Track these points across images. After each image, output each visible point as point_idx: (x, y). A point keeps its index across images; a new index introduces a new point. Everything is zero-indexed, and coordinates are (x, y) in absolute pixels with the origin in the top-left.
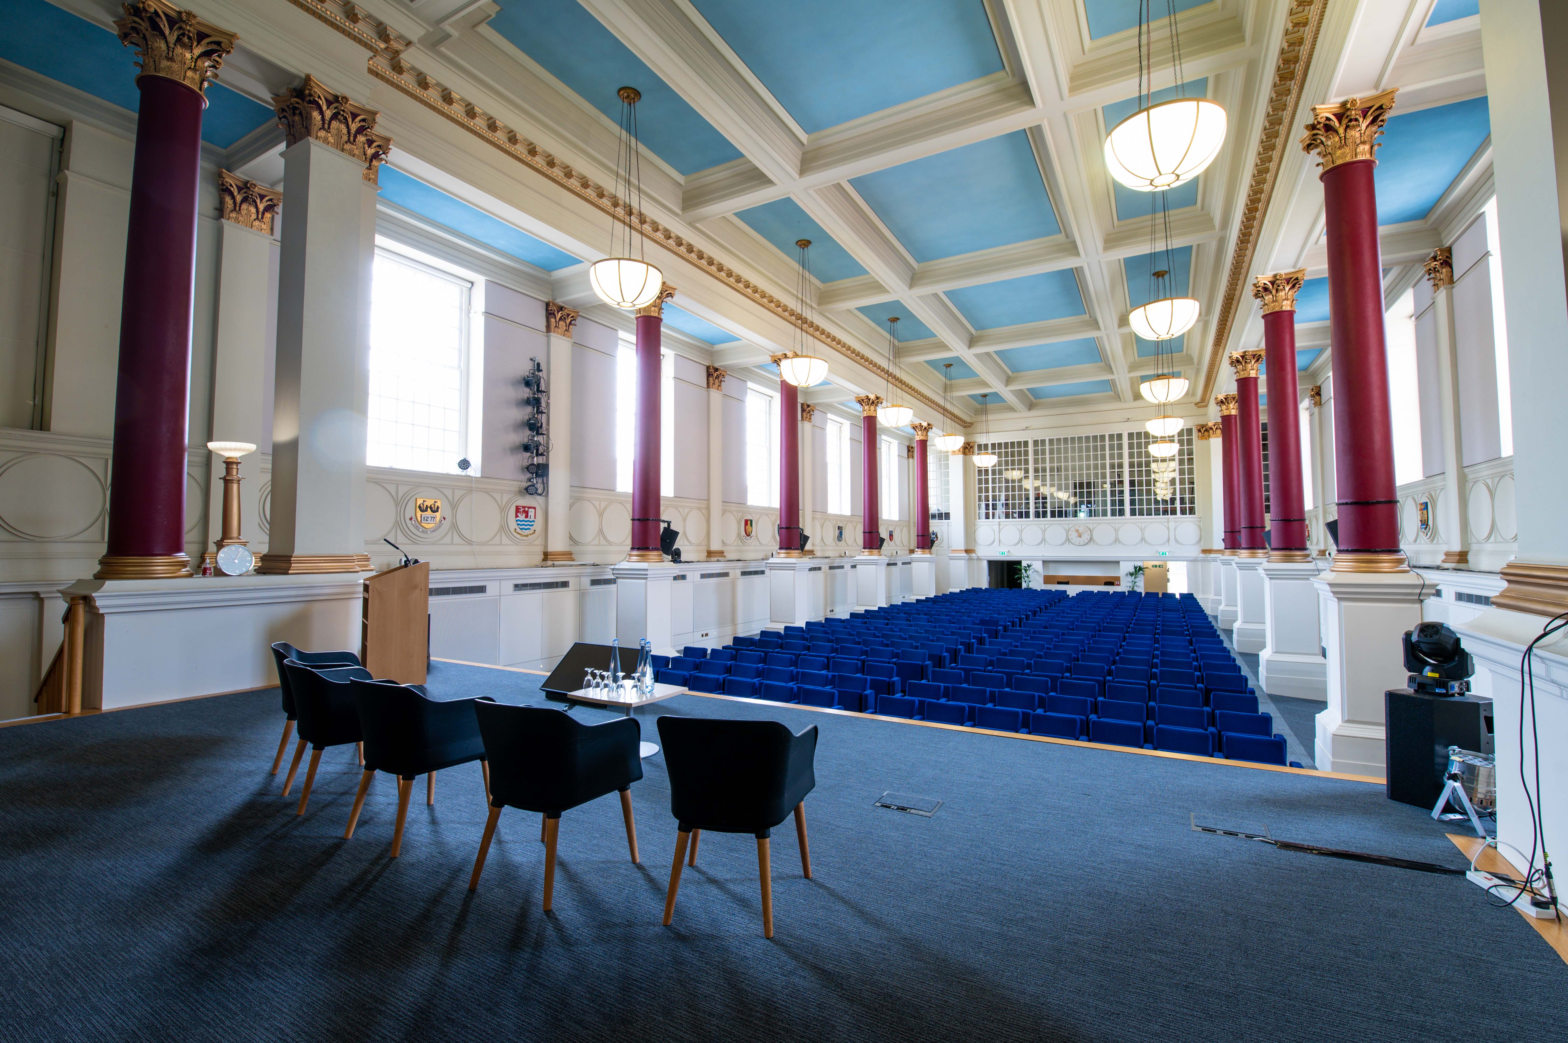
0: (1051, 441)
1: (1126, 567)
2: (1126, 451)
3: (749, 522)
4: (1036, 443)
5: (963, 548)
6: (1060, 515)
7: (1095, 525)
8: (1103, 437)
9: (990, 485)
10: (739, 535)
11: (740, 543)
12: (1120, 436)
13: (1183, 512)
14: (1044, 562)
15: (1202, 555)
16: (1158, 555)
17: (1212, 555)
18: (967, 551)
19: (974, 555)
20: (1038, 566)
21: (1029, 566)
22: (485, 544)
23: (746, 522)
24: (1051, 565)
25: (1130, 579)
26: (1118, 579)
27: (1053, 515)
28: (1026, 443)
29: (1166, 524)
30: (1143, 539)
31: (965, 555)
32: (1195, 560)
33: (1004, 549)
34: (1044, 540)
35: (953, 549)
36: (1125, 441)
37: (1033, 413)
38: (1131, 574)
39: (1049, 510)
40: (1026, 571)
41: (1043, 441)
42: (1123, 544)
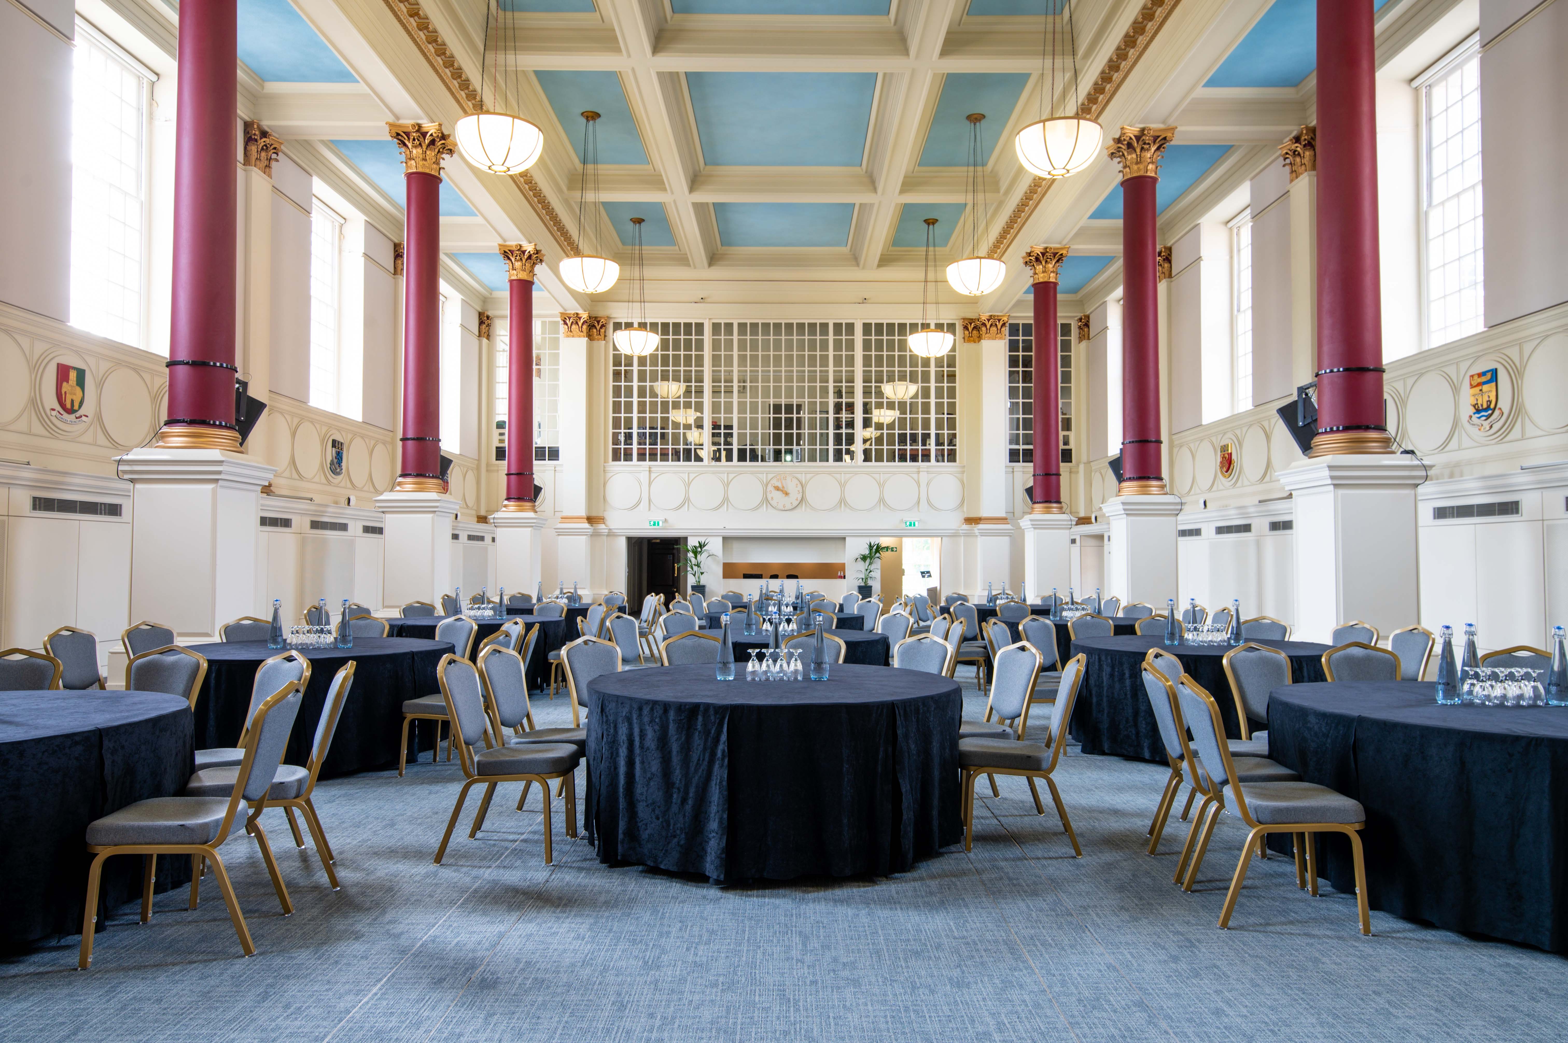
0: (742, 326)
1: (857, 547)
2: (859, 353)
4: (716, 327)
5: (582, 512)
6: (754, 457)
7: (809, 476)
8: (824, 326)
9: (635, 400)
12: (850, 327)
13: (940, 457)
14: (726, 539)
15: (965, 527)
16: (904, 526)
17: (981, 526)
18: (590, 520)
19: (602, 526)
20: (715, 546)
21: (701, 546)
24: (736, 545)
25: (862, 566)
26: (842, 567)
27: (742, 457)
28: (700, 327)
29: (915, 476)
30: (882, 500)
31: (587, 525)
32: (955, 535)
33: (659, 517)
34: (726, 500)
35: (565, 514)
36: (859, 337)
37: (716, 272)
38: (864, 558)
39: (735, 448)
40: (695, 553)
41: (729, 326)
42: (852, 509)
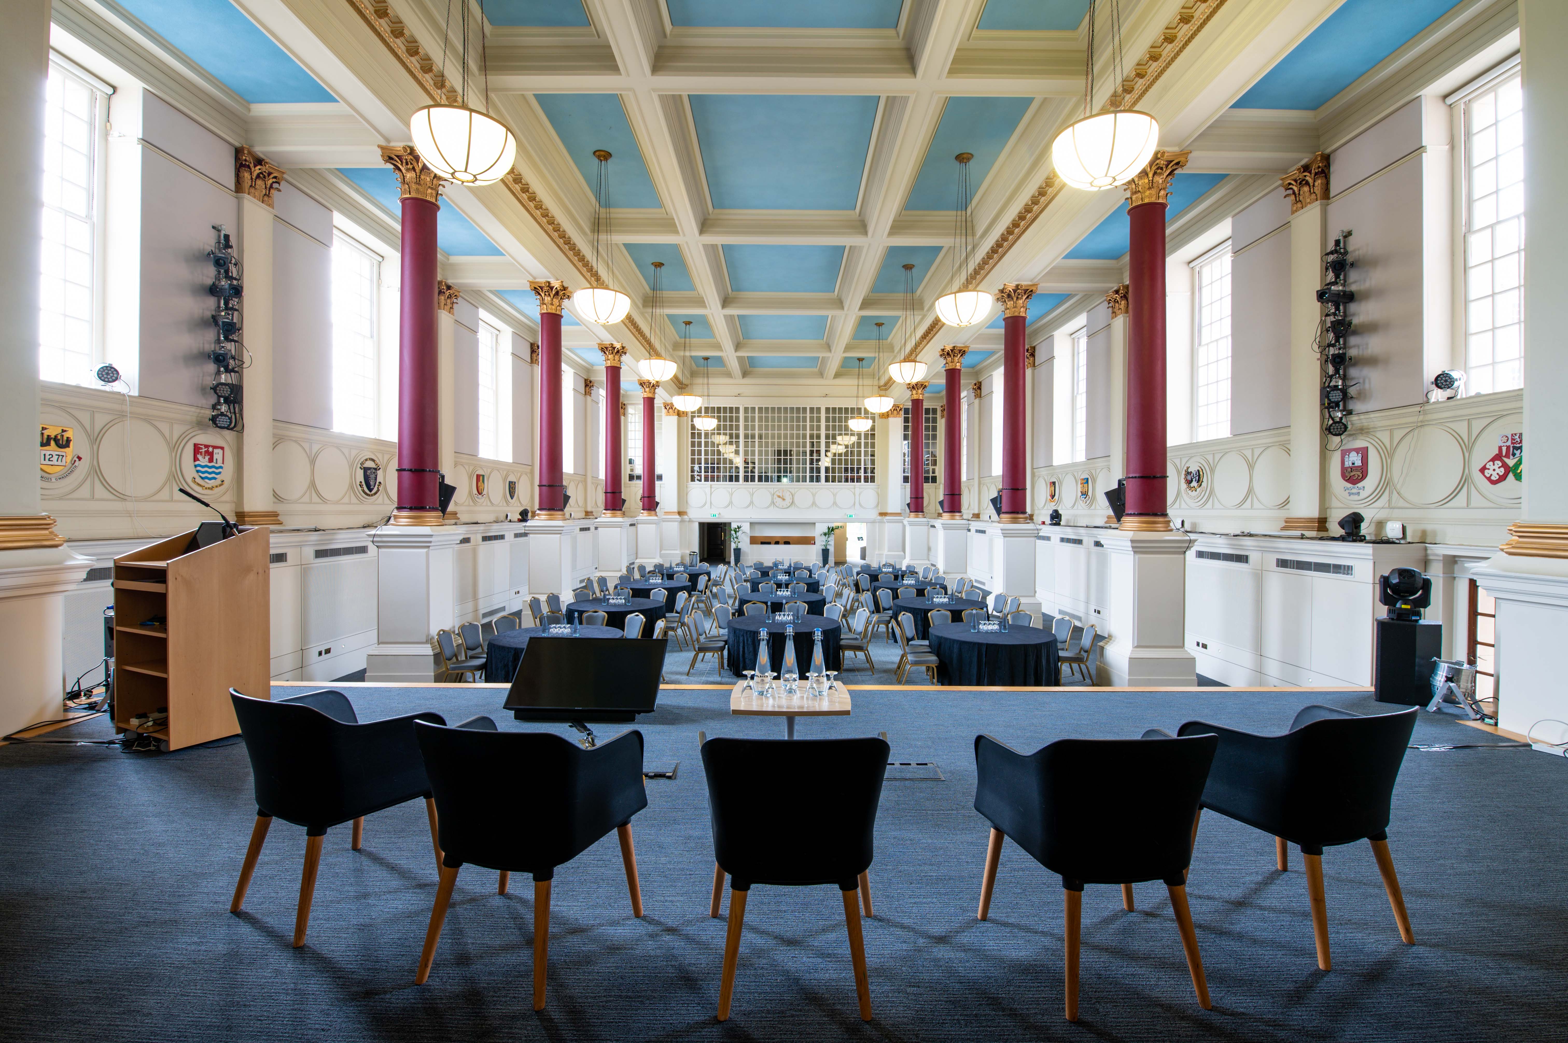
0: (760, 409)
1: (821, 528)
2: (823, 424)
3: (481, 478)
4: (746, 409)
5: (676, 510)
6: (767, 480)
7: (796, 490)
8: (805, 409)
9: (703, 448)
10: (470, 493)
11: (471, 503)
12: (819, 409)
13: (866, 480)
14: (751, 523)
15: (879, 518)
16: (846, 517)
17: (887, 518)
18: (680, 513)
19: (686, 517)
20: (746, 527)
21: (739, 528)
22: (146, 499)
23: (478, 476)
24: (757, 527)
25: (824, 538)
26: (813, 538)
27: (760, 479)
28: (737, 409)
29: (853, 490)
30: (835, 503)
31: (678, 517)
32: (873, 522)
33: (715, 512)
34: (752, 502)
35: (666, 511)
36: (823, 415)
37: (747, 381)
38: (825, 534)
39: (756, 475)
40: (736, 532)
41: (753, 409)
42: (819, 507)
